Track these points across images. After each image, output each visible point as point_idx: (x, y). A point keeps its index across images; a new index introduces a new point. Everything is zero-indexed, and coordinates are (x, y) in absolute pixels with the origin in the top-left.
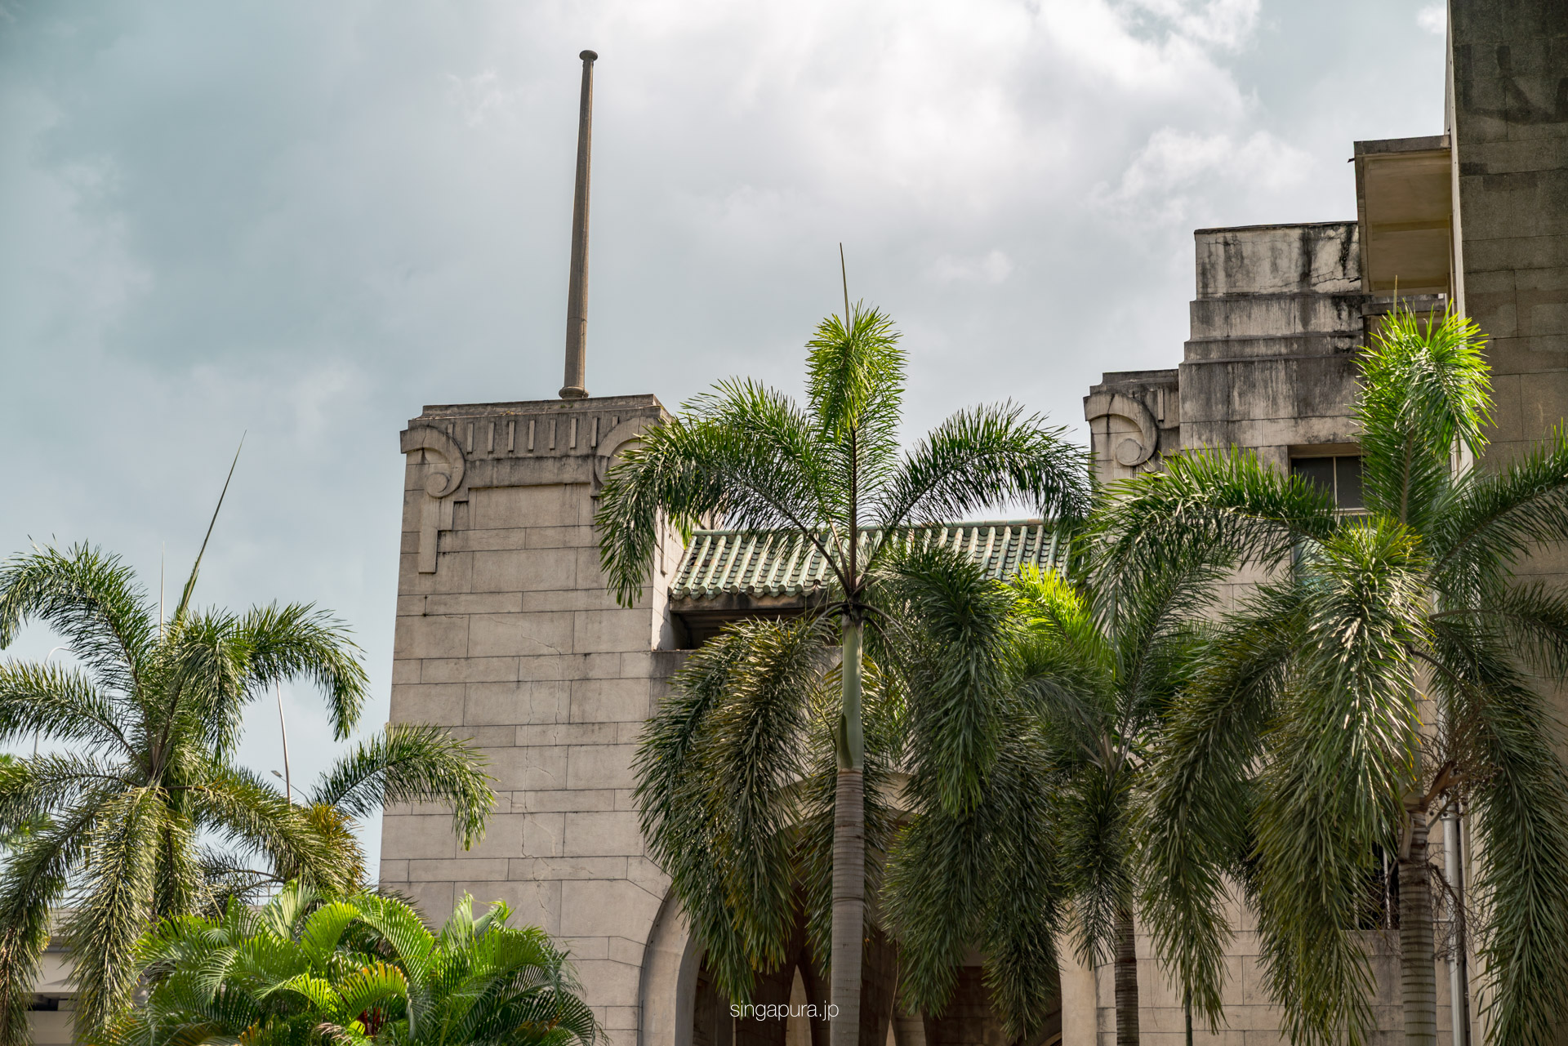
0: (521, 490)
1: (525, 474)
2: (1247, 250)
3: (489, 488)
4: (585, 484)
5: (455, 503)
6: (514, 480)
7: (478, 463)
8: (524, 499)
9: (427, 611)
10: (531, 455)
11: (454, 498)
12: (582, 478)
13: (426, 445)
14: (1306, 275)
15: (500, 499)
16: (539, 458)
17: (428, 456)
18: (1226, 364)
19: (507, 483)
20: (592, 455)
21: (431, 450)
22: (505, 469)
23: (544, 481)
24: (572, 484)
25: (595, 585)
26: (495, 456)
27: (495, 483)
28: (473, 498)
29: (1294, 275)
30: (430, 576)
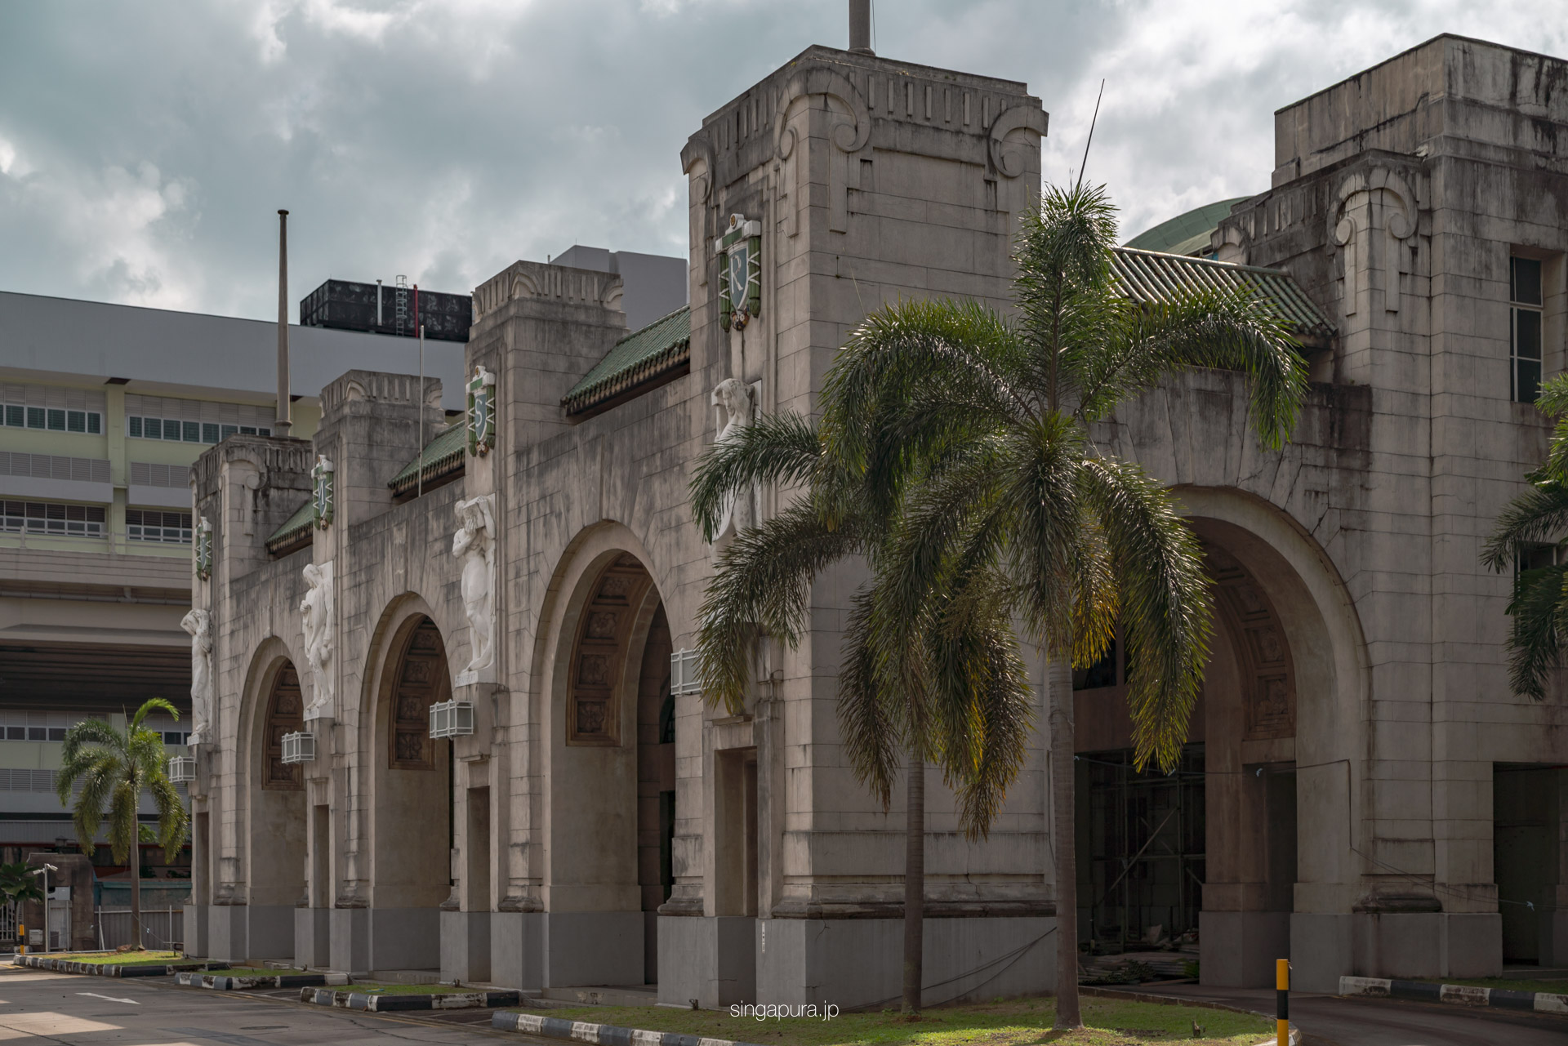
0: (920, 159)
1: (924, 142)
2: (1478, 61)
3: (891, 151)
4: (981, 166)
5: (862, 160)
6: (916, 147)
7: (881, 121)
8: (924, 168)
9: (840, 273)
10: (927, 124)
11: (861, 155)
12: (978, 159)
13: (831, 91)
14: (1513, 95)
15: (902, 163)
16: (937, 129)
17: (830, 102)
18: (1473, 162)
19: (909, 150)
20: (986, 135)
21: (836, 98)
22: (907, 133)
23: (944, 155)
24: (966, 163)
25: (990, 272)
26: (894, 117)
27: (899, 147)
28: (876, 158)
29: (1506, 93)
30: (840, 236)
